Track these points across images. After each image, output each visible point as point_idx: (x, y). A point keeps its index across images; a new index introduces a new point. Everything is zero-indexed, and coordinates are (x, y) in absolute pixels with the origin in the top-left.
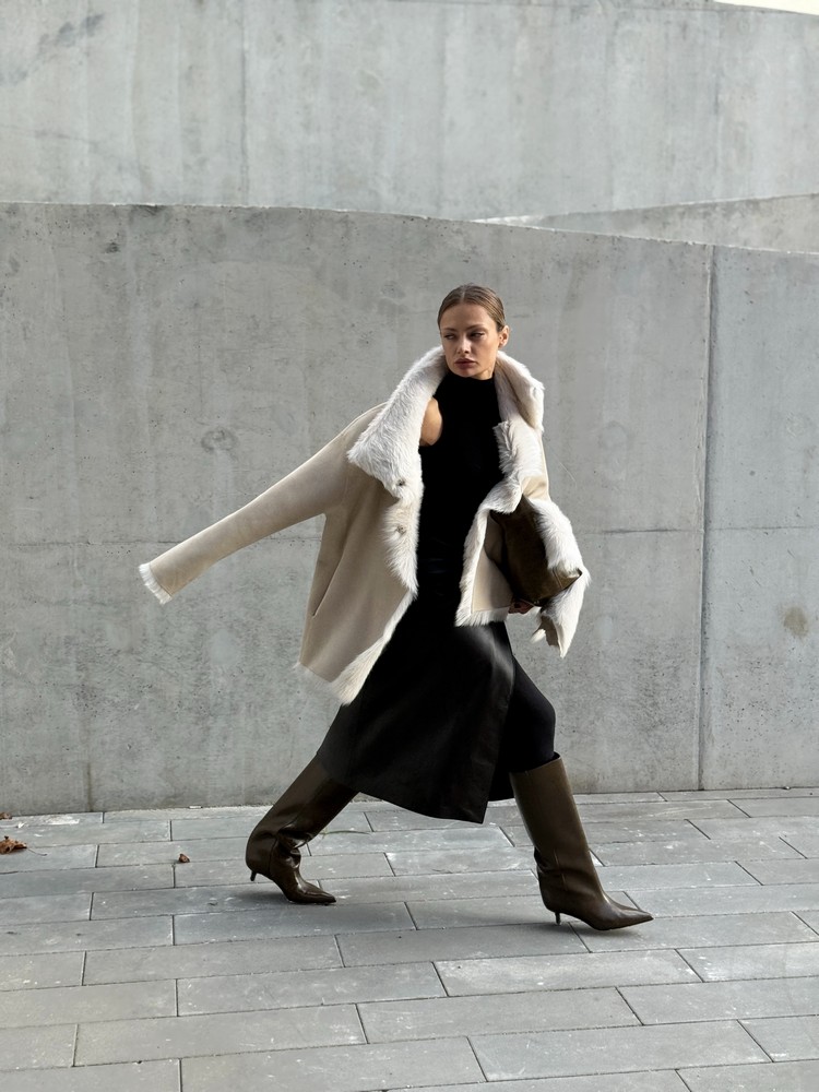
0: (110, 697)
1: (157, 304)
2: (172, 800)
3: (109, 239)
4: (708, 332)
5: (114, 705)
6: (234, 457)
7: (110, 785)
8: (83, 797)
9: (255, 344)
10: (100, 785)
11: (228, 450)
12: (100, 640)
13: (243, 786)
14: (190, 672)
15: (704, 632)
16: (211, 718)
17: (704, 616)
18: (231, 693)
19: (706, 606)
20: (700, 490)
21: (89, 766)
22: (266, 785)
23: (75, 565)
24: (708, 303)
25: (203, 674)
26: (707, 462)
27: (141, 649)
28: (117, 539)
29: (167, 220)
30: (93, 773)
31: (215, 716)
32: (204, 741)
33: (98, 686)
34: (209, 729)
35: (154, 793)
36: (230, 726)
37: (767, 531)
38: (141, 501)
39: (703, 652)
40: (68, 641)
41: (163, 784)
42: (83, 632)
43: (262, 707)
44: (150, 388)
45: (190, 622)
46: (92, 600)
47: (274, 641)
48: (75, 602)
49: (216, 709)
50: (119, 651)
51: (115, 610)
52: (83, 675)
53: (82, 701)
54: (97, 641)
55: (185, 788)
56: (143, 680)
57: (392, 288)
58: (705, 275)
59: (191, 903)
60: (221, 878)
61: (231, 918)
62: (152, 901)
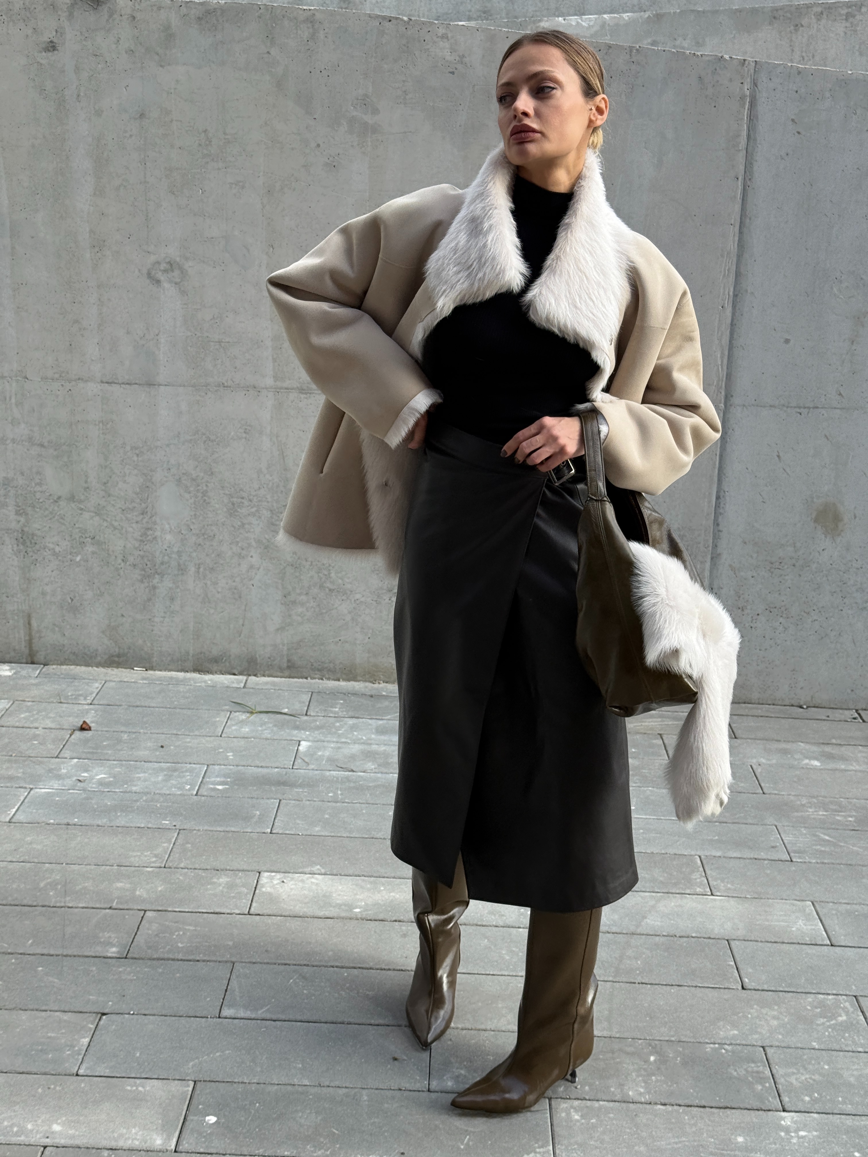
0: (51, 546)
1: (99, 113)
2: (116, 659)
3: (48, 35)
4: (742, 168)
5: (55, 554)
6: (183, 293)
7: (51, 638)
8: (23, 647)
9: (207, 163)
10: (40, 637)
11: (176, 284)
12: (40, 484)
13: (191, 652)
14: (134, 525)
15: (716, 524)
16: (157, 576)
17: (717, 506)
18: (178, 551)
19: (722, 494)
20: (722, 358)
21: (29, 616)
22: (215, 652)
23: (13, 400)
24: (744, 133)
25: (148, 529)
26: (732, 324)
27: (82, 497)
28: (57, 376)
29: (111, 16)
30: (34, 624)
31: (162, 575)
32: (149, 600)
33: (39, 533)
34: (154, 588)
35: (97, 650)
36: (178, 587)
37: (802, 410)
38: (83, 336)
39: (715, 546)
40: (7, 482)
41: (106, 641)
42: (22, 474)
43: (212, 569)
44: (92, 208)
45: (136, 472)
46: (30, 439)
47: (226, 501)
48: (13, 441)
49: (163, 567)
50: (59, 498)
51: (55, 453)
52: (22, 520)
53: (21, 547)
54: (36, 484)
55: (129, 648)
56: (86, 530)
57: (365, 102)
58: (742, 98)
59: (59, 777)
60: (110, 752)
61: (87, 799)
62: (21, 770)
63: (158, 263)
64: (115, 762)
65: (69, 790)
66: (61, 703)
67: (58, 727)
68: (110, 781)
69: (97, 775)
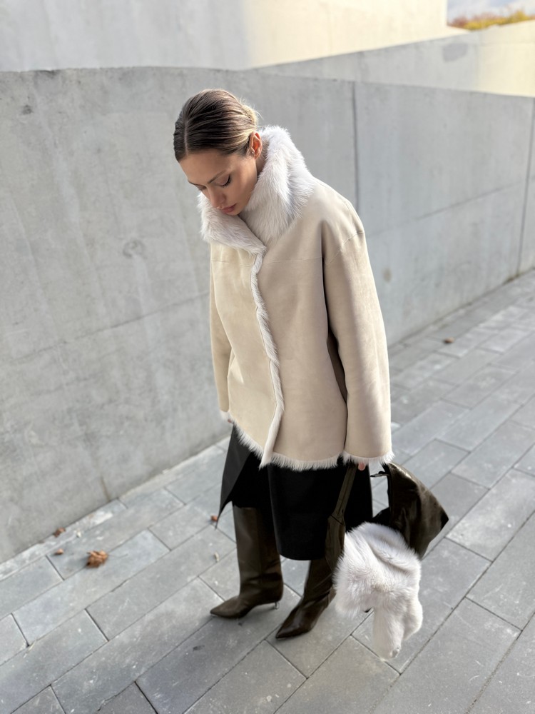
0: (105, 434)
1: (72, 154)
2: (153, 473)
5: (108, 437)
6: (145, 258)
7: (117, 482)
8: (103, 496)
9: (142, 174)
10: (111, 485)
11: (140, 254)
12: (90, 402)
14: (147, 400)
16: (164, 420)
18: (171, 402)
21: (102, 478)
22: (198, 442)
23: (61, 360)
25: (155, 398)
27: (116, 398)
28: (84, 334)
29: (64, 82)
30: (106, 480)
31: (166, 418)
32: (162, 434)
33: (96, 430)
34: (164, 426)
35: (142, 474)
36: (174, 420)
38: (94, 303)
40: (70, 411)
41: (146, 467)
42: (78, 401)
43: (189, 403)
44: (81, 220)
45: (142, 370)
47: (189, 365)
49: (166, 414)
50: (103, 404)
51: (95, 380)
53: (88, 443)
55: (158, 464)
56: (122, 415)
63: (128, 244)
66: (171, 514)
67: (200, 528)
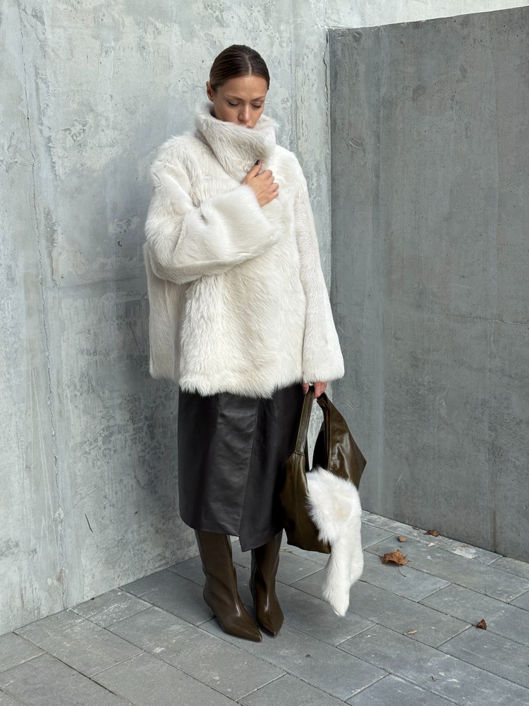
12: (507, 408)
21: (495, 513)
23: (492, 339)
28: (524, 320)
30: (498, 521)
40: (484, 403)
46: (502, 370)
48: (490, 371)
51: (520, 384)
52: (493, 434)
53: (491, 457)
59: (420, 669)
60: (481, 657)
61: (423, 700)
62: (399, 652)
64: (477, 669)
65: (417, 685)
66: (486, 595)
67: (463, 618)
68: (456, 688)
69: (451, 678)
